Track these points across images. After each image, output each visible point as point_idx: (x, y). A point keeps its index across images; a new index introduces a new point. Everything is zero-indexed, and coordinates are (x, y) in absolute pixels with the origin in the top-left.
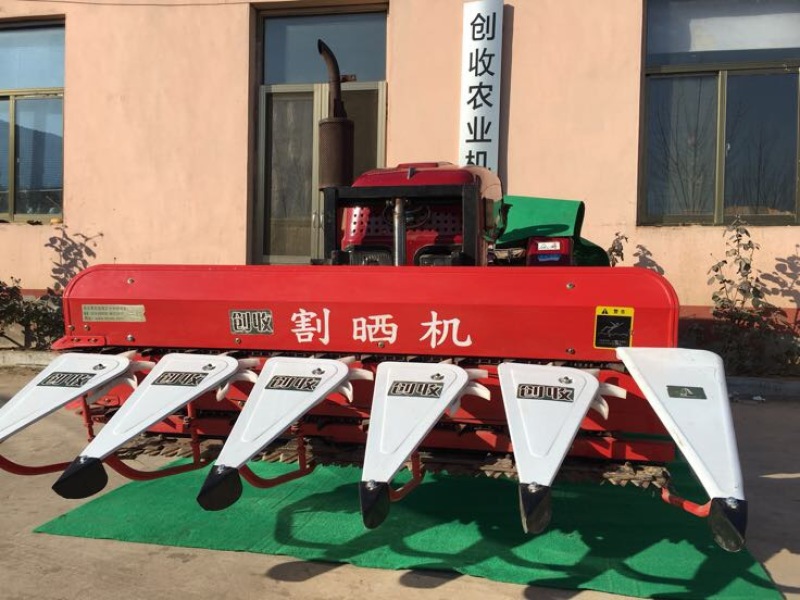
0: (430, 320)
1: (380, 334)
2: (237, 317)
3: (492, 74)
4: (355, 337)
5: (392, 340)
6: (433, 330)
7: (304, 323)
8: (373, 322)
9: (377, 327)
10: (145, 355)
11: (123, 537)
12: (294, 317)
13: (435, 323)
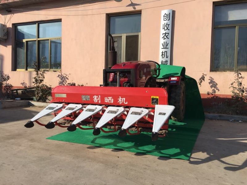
0: (119, 98)
1: (110, 101)
2: (83, 97)
3: (169, 30)
4: (105, 101)
5: (112, 102)
6: (120, 100)
7: (95, 98)
8: (108, 98)
9: (109, 99)
10: (66, 104)
11: (62, 140)
12: (94, 97)
13: (120, 99)
